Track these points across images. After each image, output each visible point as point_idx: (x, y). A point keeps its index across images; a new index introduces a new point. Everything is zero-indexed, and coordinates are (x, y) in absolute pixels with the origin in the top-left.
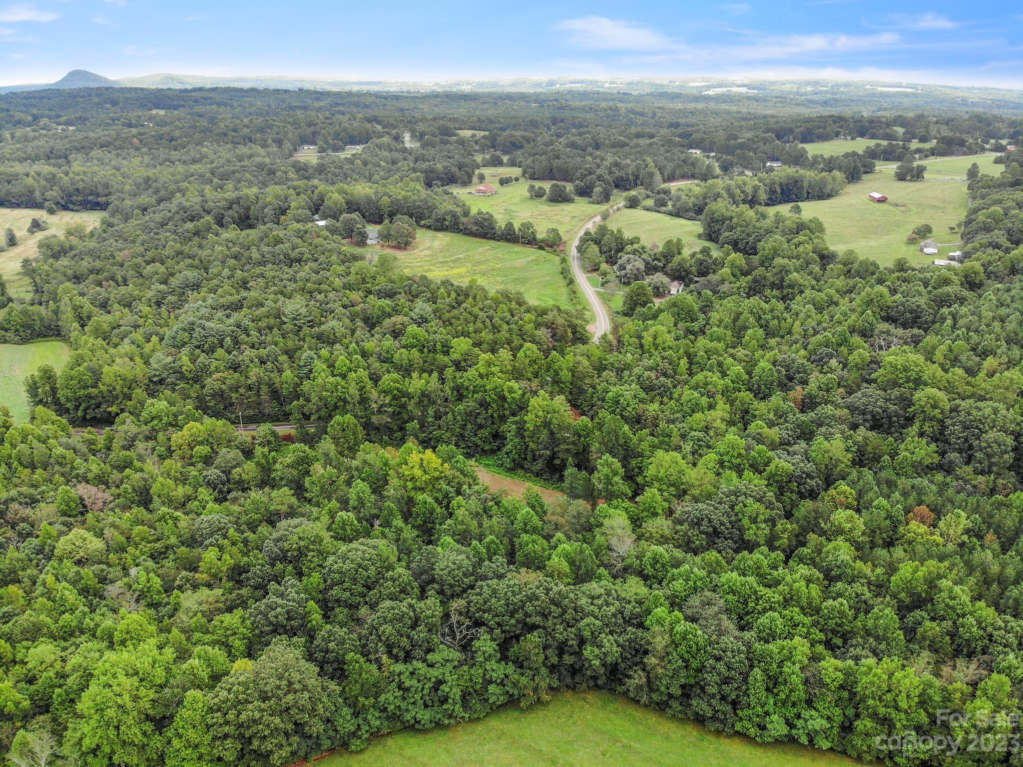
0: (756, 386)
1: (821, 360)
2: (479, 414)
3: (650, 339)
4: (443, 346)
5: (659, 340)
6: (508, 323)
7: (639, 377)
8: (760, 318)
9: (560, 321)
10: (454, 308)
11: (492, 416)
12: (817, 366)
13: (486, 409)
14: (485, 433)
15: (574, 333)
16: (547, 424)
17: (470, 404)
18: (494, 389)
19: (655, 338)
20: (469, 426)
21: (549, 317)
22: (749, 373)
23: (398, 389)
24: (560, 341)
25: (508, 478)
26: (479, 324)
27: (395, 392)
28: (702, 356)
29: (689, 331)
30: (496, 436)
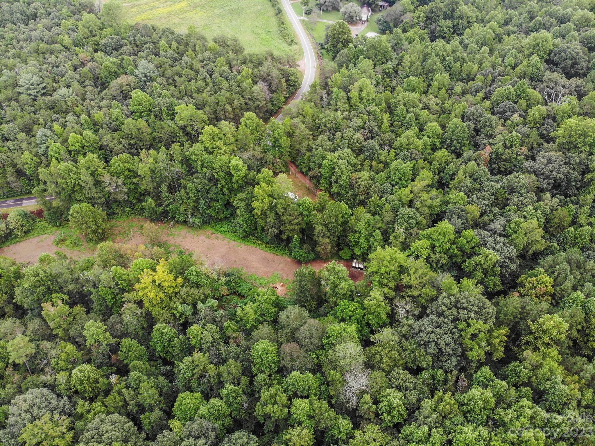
0: (449, 140)
1: (504, 112)
2: (209, 190)
3: (357, 94)
4: (168, 110)
5: (364, 94)
6: (227, 78)
7: (351, 138)
8: (444, 59)
9: (275, 72)
10: (175, 60)
11: (222, 190)
12: (500, 118)
13: (216, 184)
14: (218, 205)
15: (287, 81)
16: (272, 208)
17: (199, 181)
18: (221, 167)
19: (361, 91)
20: (202, 201)
21: (263, 69)
22: (443, 127)
23: (129, 170)
24: (275, 91)
25: (243, 245)
26: (201, 83)
27: (127, 173)
28: (402, 109)
29: (386, 74)
30: (228, 205)
